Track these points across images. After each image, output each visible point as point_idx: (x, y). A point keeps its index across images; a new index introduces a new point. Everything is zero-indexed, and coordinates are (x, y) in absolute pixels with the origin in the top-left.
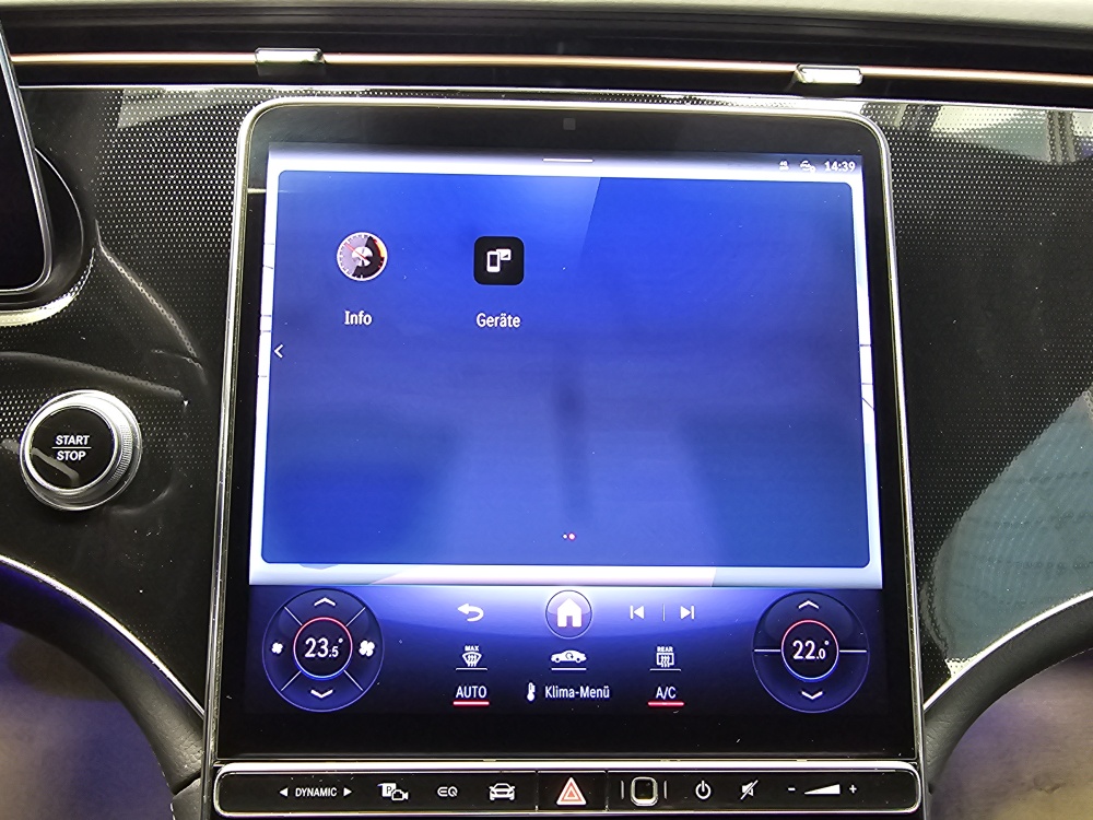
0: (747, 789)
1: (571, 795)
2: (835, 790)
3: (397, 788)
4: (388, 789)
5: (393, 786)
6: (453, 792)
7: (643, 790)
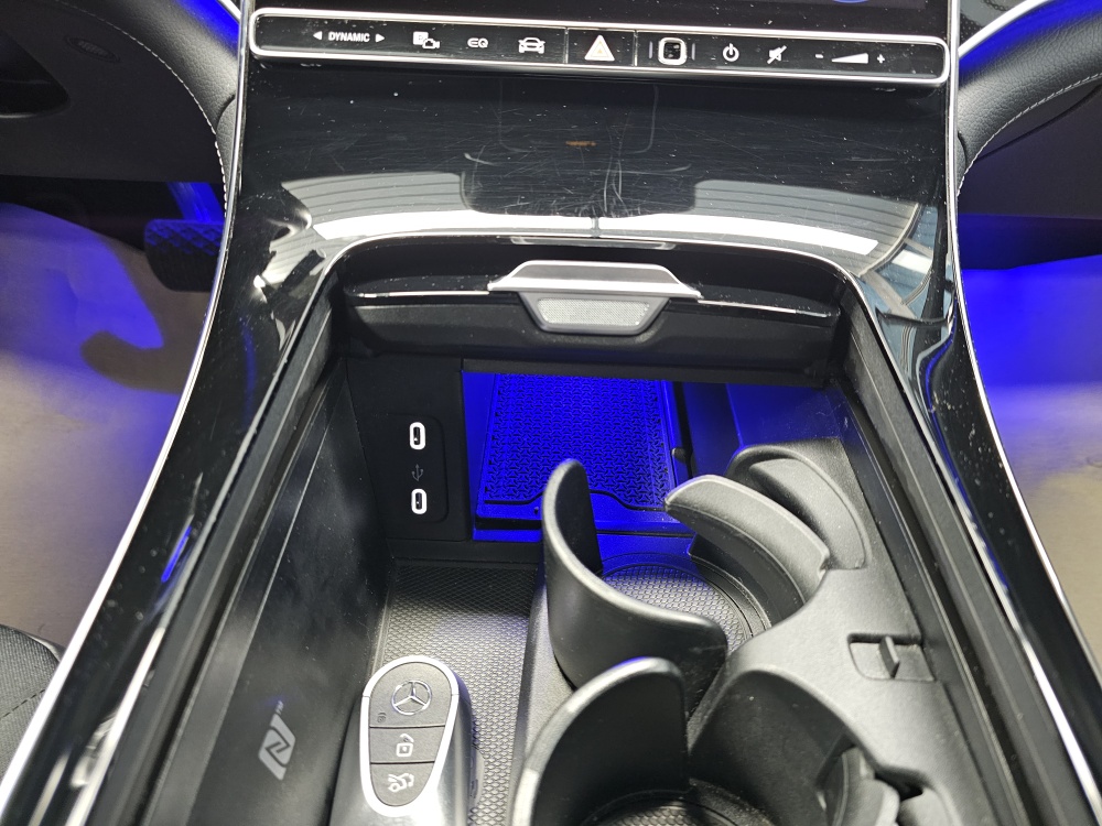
0: (776, 54)
1: (600, 51)
2: (863, 58)
3: (429, 37)
4: (420, 38)
5: (425, 35)
6: (483, 43)
7: (672, 51)
